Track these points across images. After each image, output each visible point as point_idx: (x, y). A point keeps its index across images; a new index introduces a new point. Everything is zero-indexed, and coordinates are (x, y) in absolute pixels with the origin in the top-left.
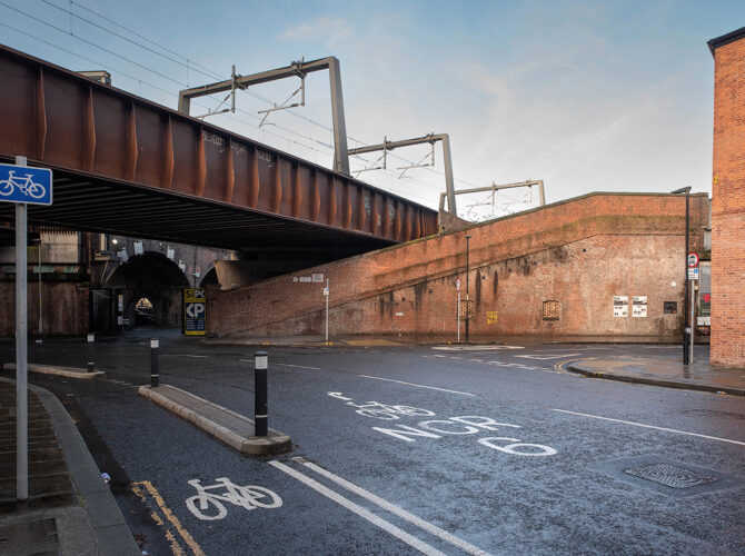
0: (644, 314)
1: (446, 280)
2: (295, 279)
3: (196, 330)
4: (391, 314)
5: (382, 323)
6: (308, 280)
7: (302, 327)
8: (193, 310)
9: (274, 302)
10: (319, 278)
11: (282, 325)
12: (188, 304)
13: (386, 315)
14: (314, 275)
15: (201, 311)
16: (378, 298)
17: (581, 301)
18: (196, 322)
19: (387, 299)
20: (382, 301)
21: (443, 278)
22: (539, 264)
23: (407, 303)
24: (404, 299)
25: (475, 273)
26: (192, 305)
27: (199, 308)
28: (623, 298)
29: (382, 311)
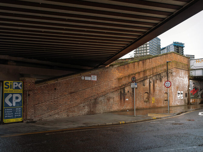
0: (182, 98)
1: (141, 83)
2: (83, 78)
3: (14, 117)
4: (124, 99)
5: (121, 105)
6: (89, 79)
7: (86, 110)
8: (11, 100)
9: (71, 93)
10: (94, 78)
11: (76, 109)
12: (7, 95)
13: (122, 100)
14: (92, 76)
15: (19, 100)
16: (119, 91)
17: (172, 93)
18: (14, 110)
19: (122, 92)
20: (121, 92)
21: (140, 82)
22: (163, 77)
23: (129, 94)
24: (128, 92)
25: (149, 79)
26: (10, 96)
27: (17, 98)
28: (179, 92)
29: (121, 98)
